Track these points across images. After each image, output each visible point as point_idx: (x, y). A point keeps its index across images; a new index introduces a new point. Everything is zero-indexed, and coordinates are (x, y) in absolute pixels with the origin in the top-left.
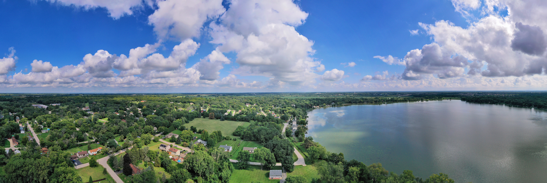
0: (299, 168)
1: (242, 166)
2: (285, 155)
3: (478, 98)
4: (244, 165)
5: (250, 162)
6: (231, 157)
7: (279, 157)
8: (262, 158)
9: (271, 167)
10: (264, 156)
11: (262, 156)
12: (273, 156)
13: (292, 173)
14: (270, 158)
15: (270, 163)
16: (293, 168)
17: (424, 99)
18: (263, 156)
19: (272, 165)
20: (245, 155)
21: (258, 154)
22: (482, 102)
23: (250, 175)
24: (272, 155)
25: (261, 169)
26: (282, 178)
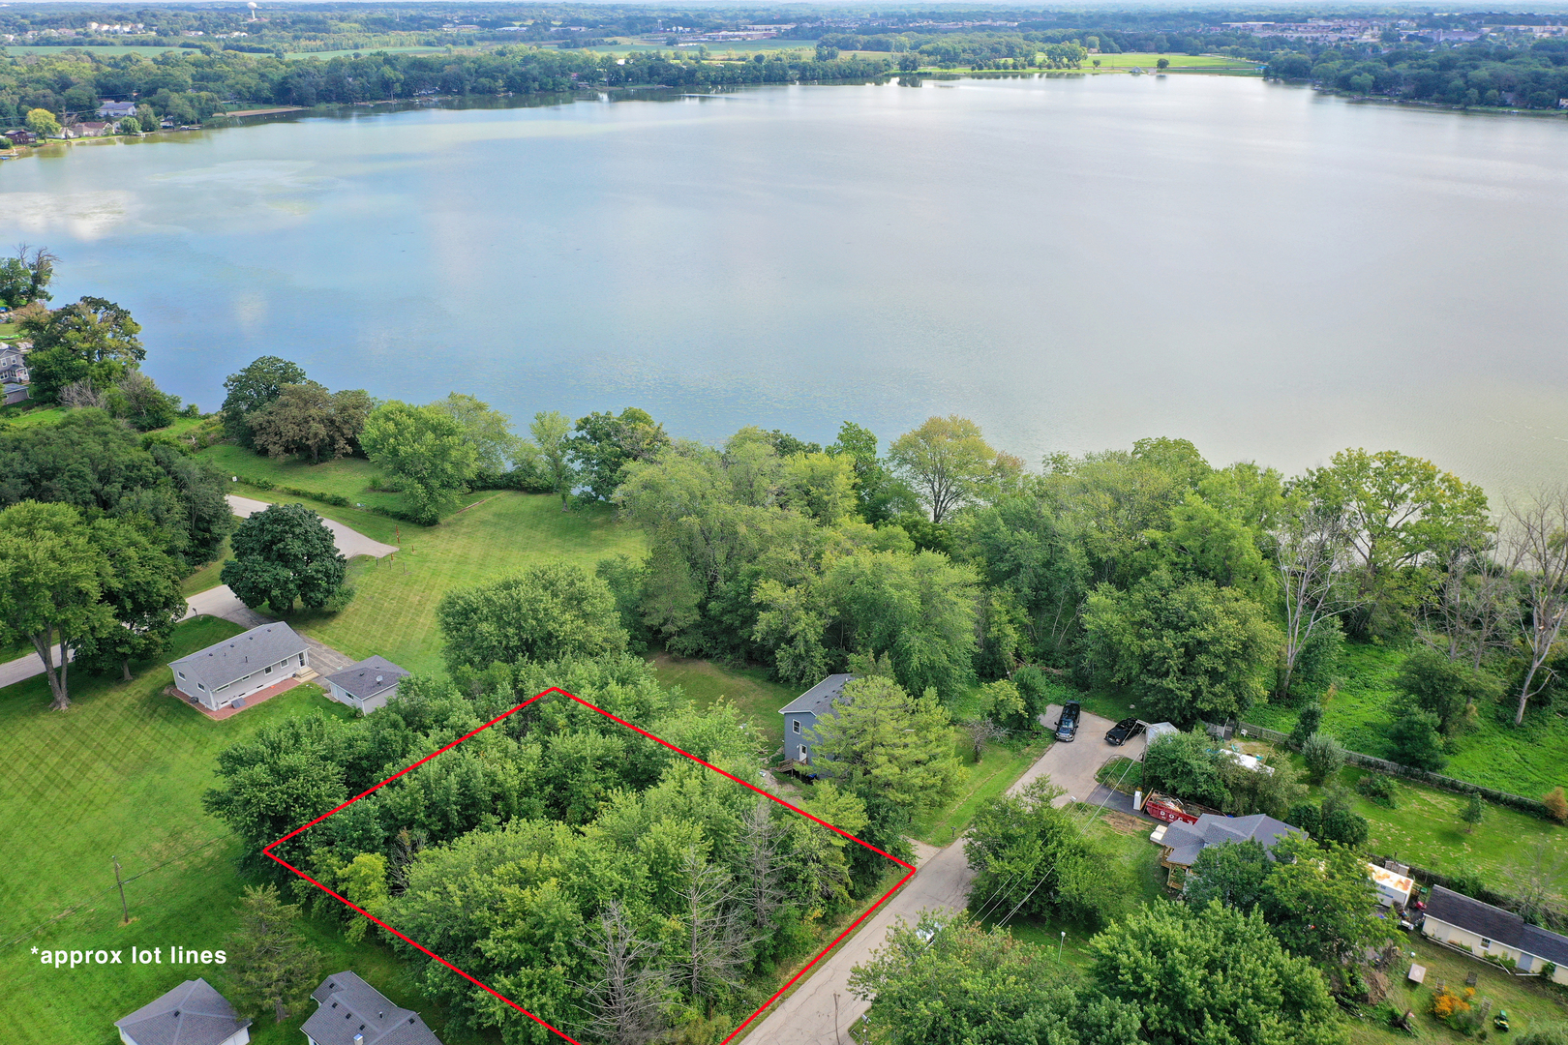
3: (1446, 65)
17: (921, 69)
22: (1490, 103)
25: (58, 703)
26: (309, 669)
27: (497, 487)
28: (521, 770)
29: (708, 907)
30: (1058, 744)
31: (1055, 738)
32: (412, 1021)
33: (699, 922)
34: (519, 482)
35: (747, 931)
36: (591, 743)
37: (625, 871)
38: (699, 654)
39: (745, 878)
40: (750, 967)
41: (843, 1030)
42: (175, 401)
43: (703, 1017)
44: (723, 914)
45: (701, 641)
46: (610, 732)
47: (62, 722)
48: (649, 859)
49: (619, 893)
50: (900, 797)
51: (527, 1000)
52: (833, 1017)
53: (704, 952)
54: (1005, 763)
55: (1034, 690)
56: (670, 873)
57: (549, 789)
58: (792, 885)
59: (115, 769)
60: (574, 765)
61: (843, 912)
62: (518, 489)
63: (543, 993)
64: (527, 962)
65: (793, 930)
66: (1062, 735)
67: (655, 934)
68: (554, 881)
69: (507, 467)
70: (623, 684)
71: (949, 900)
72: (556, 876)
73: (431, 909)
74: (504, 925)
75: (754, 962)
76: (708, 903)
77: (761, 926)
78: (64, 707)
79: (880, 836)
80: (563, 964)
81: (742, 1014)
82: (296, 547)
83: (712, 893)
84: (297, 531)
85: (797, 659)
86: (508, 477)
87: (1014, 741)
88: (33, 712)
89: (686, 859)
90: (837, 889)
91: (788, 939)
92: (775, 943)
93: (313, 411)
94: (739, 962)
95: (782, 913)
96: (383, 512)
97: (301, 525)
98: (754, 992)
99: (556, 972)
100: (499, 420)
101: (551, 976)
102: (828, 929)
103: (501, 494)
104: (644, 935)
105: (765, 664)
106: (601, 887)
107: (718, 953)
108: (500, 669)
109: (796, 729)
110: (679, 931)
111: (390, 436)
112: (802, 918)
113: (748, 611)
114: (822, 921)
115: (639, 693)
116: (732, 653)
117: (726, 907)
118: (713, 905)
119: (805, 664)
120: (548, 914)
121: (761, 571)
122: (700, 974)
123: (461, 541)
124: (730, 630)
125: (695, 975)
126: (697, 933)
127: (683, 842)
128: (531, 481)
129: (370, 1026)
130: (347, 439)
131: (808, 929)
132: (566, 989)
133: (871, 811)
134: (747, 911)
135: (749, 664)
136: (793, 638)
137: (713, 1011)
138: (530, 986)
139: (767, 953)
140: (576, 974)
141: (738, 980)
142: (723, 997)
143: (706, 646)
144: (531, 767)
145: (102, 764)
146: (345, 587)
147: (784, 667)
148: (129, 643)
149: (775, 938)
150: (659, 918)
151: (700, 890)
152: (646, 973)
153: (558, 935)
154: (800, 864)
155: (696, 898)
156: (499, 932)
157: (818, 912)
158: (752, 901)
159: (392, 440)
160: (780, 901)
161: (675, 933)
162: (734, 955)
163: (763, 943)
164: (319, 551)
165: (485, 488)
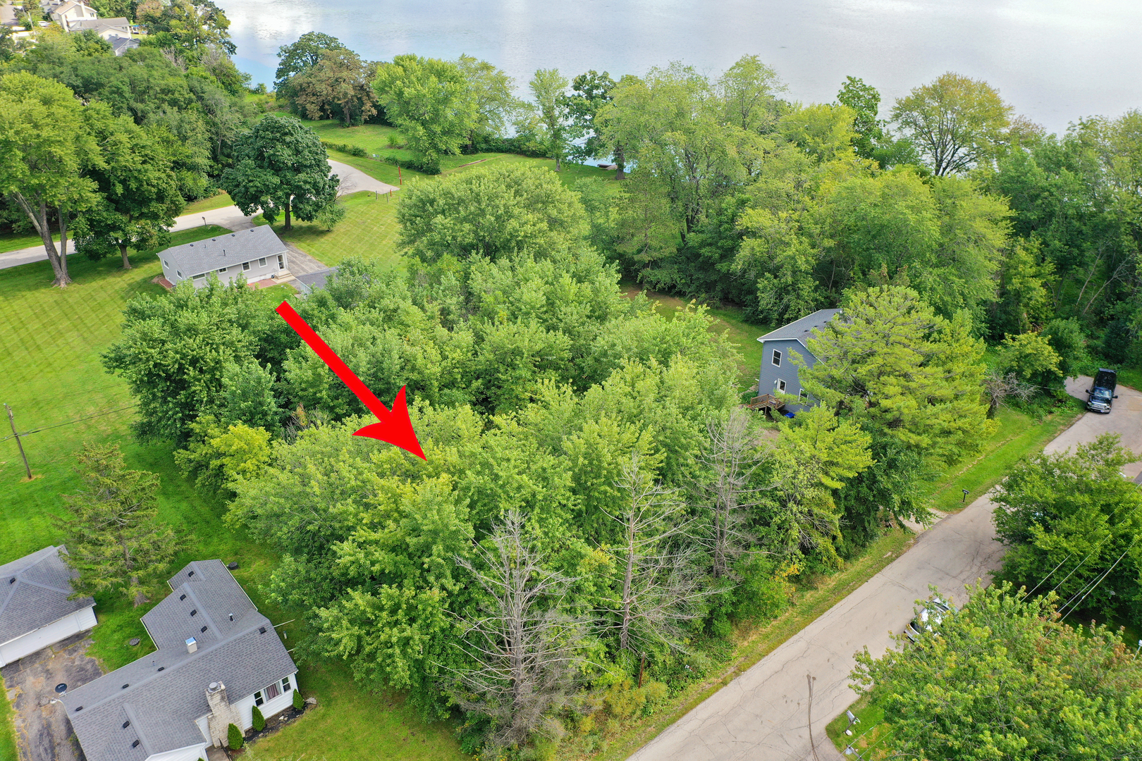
9: (153, 231)
13: (333, 234)
16: (333, 200)
25: (58, 280)
26: (288, 272)
27: (499, 150)
28: (445, 358)
29: (650, 540)
30: (1090, 415)
31: (1086, 407)
32: (263, 631)
33: (637, 557)
34: (519, 147)
35: (701, 579)
36: (531, 337)
37: (543, 478)
38: (671, 291)
39: (704, 512)
40: (699, 624)
41: (819, 728)
42: (247, 78)
43: (630, 681)
44: (671, 553)
45: (675, 276)
46: (555, 328)
47: (56, 297)
48: (575, 464)
49: (529, 505)
50: (914, 439)
51: (387, 629)
52: (804, 707)
53: (641, 598)
54: (1022, 429)
55: (1069, 346)
56: (602, 488)
57: (477, 384)
58: (763, 530)
59: (84, 339)
60: (508, 358)
61: (823, 573)
62: (518, 153)
63: (412, 621)
64: (395, 578)
65: (762, 586)
66: (1097, 404)
67: (573, 566)
68: (445, 477)
69: (510, 132)
70: (580, 281)
71: (962, 577)
72: (448, 471)
73: (284, 492)
74: (373, 527)
75: (704, 619)
76: (650, 535)
77: (717, 575)
78: (63, 284)
79: (884, 482)
80: (443, 588)
81: (683, 683)
82: (286, 155)
83: (658, 523)
84: (288, 139)
85: (782, 291)
86: (511, 142)
87: (1035, 406)
88: (37, 287)
89: (625, 471)
90: (822, 543)
91: (752, 596)
92: (734, 599)
93: (345, 74)
94: (686, 618)
95: (749, 562)
96: (393, 161)
97: (292, 135)
98: (701, 657)
99: (431, 598)
100: (504, 79)
101: (424, 602)
102: (801, 590)
104: (557, 565)
105: (740, 305)
106: (507, 493)
107: (659, 601)
108: (451, 265)
109: (776, 361)
110: (607, 567)
111: (397, 79)
112: (772, 573)
113: (730, 243)
114: (795, 579)
115: (596, 291)
116: (707, 292)
117: (675, 545)
118: (657, 539)
119: (789, 297)
120: (425, 517)
121: (748, 200)
122: (633, 625)
124: (708, 265)
125: (626, 625)
126: (632, 572)
127: (626, 450)
128: (531, 145)
129: (213, 628)
130: (373, 102)
131: (779, 588)
132: (442, 621)
133: (878, 450)
134: (701, 553)
135: (725, 305)
136: (778, 268)
137: (645, 675)
138: (393, 612)
139: (723, 610)
140: (457, 605)
141: (681, 639)
142: (659, 658)
143: (680, 282)
144: (457, 355)
145: (76, 333)
146: (337, 207)
147: (766, 299)
148: (123, 231)
149: (735, 593)
150: (580, 545)
151: (641, 516)
152: (554, 616)
153: (438, 548)
154: (777, 504)
155: (633, 526)
156: (362, 534)
157: (795, 569)
158: (710, 541)
159: (398, 83)
160: (747, 546)
161: (601, 569)
162: (681, 607)
163: (720, 597)
164: (308, 163)
165: (488, 150)
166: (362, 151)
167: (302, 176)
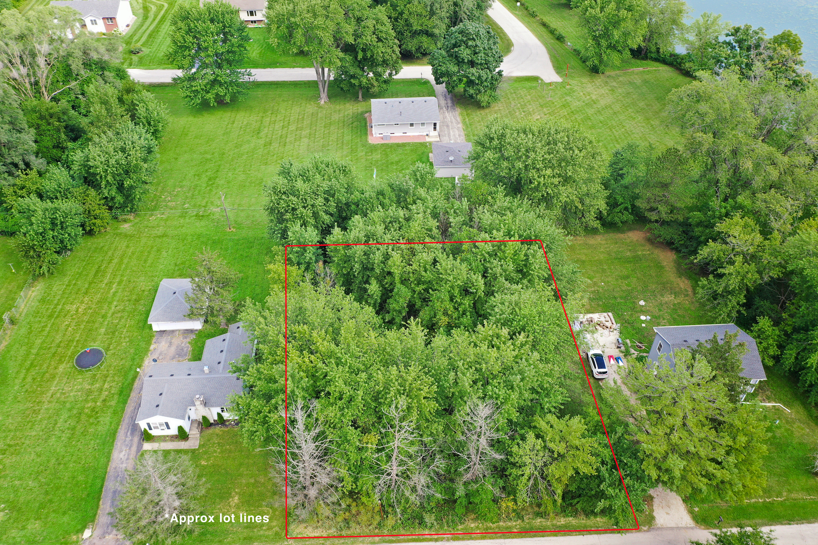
0: (523, 92)
1: (209, 96)
2: (447, 21)
4: (221, 84)
5: (253, 71)
6: (135, 58)
7: (415, 34)
8: (320, 33)
9: (376, 84)
10: (332, 26)
11: (320, 21)
12: (383, 24)
13: (487, 111)
14: (368, 32)
15: (367, 61)
16: (493, 88)
18: (328, 22)
19: (378, 75)
20: (213, 28)
21: (294, 16)
23: (262, 134)
24: (377, 21)
25: (320, 98)
26: (437, 135)
27: (664, 62)
32: (238, 378)
34: (680, 63)
47: (315, 110)
62: (677, 69)
78: (322, 102)
88: (311, 99)
96: (578, 53)
103: (663, 68)
109: (659, 350)
123: (604, 91)
129: (222, 365)
165: (656, 60)
166: (563, 37)
167: (474, 70)
